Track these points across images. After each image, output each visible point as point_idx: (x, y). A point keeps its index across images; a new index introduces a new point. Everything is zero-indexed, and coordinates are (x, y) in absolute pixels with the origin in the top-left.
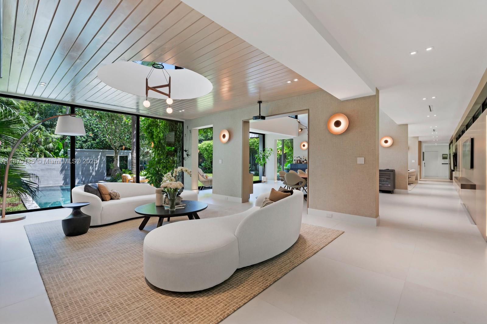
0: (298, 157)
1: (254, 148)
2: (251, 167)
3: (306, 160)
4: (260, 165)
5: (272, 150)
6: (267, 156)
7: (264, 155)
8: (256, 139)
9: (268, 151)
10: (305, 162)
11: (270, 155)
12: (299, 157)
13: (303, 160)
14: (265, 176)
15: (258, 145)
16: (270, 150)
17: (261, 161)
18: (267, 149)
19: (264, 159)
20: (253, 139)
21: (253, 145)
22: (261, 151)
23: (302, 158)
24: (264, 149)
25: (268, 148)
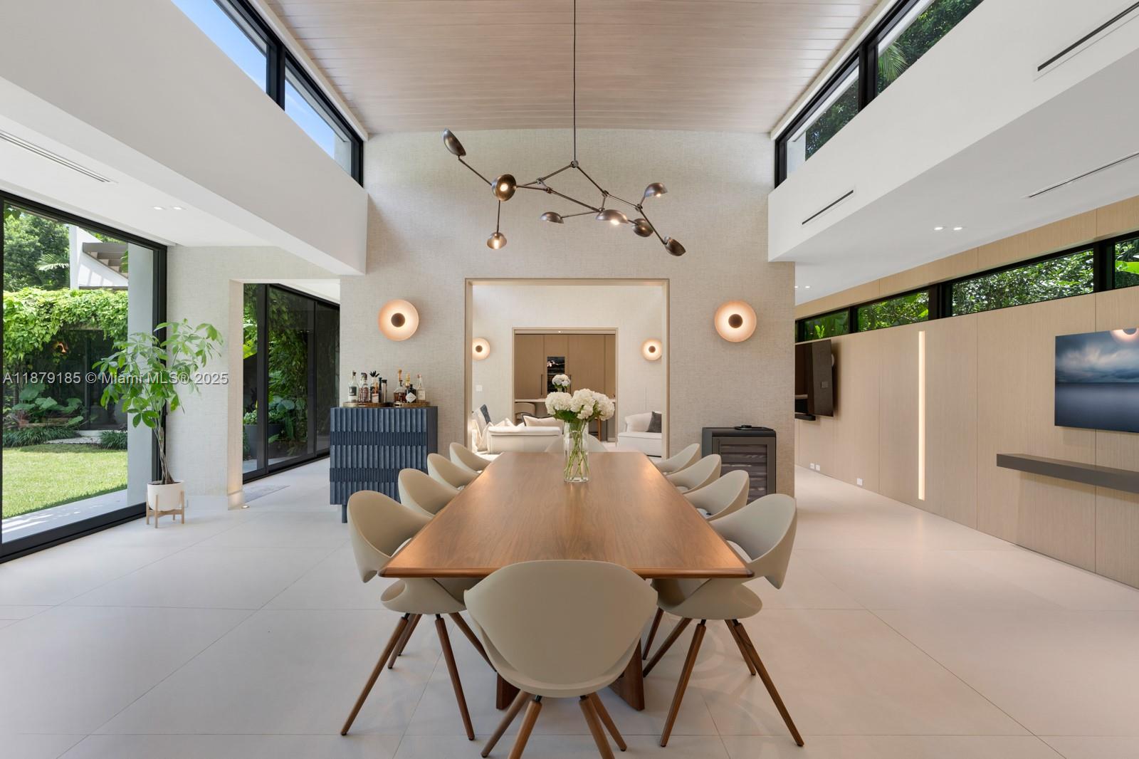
0: (369, 376)
1: (102, 332)
2: (85, 411)
3: (414, 392)
4: (136, 422)
5: (213, 333)
6: (187, 370)
7: (164, 362)
8: (111, 295)
9: (191, 338)
10: (410, 397)
11: (204, 360)
12: (373, 375)
13: (400, 390)
14: (171, 481)
15: (121, 317)
16: (203, 333)
17: (144, 395)
18: (181, 330)
19: (163, 387)
20: (96, 291)
21: (94, 315)
22: (144, 335)
23: (392, 378)
24: (164, 330)
25: (194, 323)
